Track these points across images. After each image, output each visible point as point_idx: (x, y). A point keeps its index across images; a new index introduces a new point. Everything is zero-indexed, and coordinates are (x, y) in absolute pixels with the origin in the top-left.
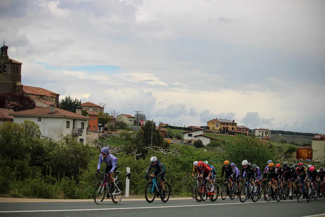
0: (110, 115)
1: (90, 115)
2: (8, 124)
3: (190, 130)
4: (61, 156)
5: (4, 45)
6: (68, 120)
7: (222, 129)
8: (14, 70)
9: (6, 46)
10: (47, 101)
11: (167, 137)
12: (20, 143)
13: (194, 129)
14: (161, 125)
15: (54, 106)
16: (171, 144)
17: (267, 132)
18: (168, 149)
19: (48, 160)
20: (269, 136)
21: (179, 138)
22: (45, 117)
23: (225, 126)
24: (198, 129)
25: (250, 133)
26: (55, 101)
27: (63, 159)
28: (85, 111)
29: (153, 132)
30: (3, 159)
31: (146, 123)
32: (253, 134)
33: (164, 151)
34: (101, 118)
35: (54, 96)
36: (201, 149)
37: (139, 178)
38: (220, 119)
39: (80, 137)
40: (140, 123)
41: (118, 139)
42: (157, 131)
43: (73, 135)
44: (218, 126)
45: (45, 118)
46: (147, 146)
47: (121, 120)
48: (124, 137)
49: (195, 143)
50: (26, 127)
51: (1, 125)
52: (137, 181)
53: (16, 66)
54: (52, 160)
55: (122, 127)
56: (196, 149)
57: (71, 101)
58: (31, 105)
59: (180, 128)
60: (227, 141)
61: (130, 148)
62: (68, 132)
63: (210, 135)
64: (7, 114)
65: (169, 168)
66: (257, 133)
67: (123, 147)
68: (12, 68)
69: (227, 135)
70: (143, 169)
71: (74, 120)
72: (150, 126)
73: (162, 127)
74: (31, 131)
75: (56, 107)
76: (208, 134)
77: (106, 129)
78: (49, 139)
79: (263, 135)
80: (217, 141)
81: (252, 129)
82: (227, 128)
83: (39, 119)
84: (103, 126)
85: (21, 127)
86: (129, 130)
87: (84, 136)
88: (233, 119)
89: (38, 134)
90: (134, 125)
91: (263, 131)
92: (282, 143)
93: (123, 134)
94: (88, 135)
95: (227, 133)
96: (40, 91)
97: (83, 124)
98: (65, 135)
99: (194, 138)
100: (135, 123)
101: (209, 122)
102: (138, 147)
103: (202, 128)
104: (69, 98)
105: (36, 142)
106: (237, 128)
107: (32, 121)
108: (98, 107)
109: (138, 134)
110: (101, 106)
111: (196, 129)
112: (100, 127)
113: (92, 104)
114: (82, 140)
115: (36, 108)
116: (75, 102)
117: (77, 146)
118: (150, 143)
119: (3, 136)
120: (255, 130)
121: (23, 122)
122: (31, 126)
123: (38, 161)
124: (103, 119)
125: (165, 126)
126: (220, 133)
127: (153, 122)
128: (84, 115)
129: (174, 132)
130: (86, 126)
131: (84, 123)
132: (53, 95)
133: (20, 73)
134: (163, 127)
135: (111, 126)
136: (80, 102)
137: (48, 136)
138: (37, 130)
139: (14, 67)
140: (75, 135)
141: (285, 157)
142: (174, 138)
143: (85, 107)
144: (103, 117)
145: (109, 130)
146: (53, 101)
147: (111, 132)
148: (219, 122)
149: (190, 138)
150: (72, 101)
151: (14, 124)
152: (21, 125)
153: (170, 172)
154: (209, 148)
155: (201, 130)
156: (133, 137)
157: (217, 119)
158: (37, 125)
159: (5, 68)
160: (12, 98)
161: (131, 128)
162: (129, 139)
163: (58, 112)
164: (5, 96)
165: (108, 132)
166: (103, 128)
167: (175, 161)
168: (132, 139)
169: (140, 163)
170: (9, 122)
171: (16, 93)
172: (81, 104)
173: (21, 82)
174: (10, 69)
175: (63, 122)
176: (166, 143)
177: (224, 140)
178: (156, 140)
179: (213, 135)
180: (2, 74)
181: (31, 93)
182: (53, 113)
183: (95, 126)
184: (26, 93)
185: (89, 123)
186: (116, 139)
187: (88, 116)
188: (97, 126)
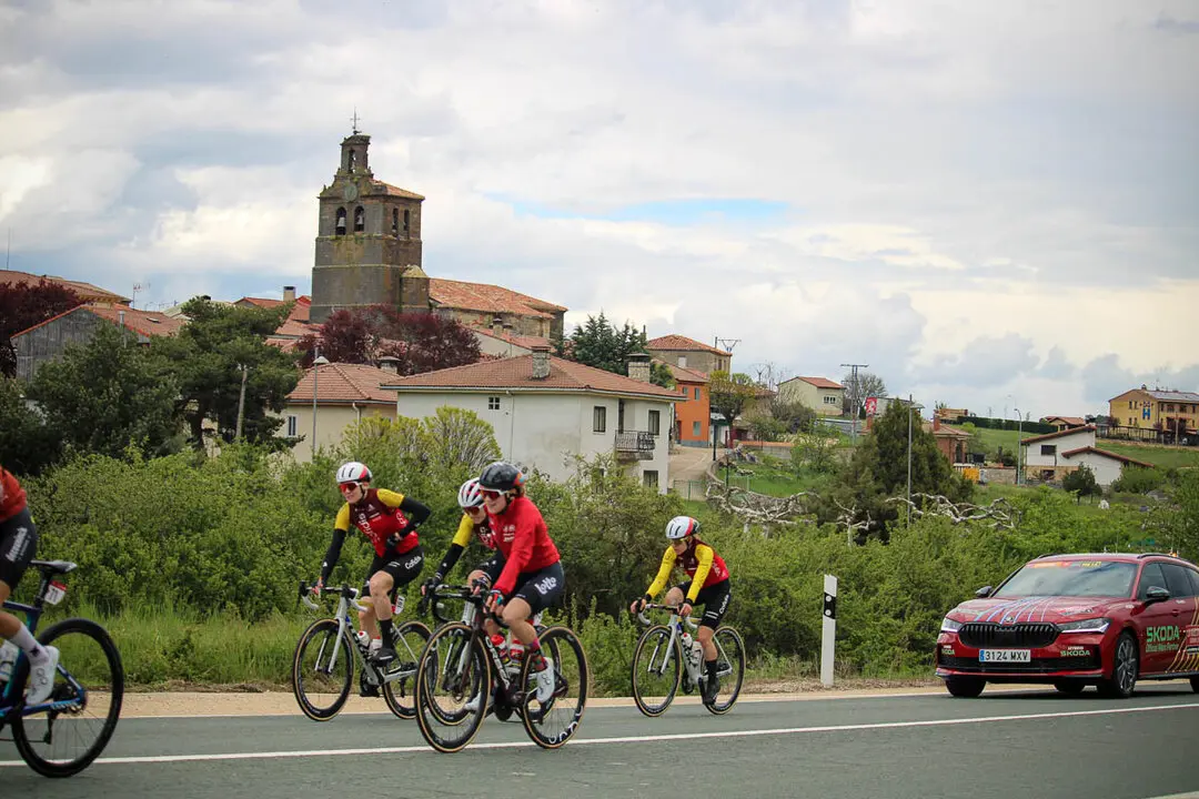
0: (755, 380)
1: (681, 382)
2: (378, 421)
3: (1046, 431)
4: (577, 535)
5: (355, 132)
6: (601, 403)
7: (1165, 428)
8: (396, 221)
9: (364, 134)
10: (522, 333)
11: (963, 459)
12: (426, 491)
13: (1062, 427)
14: (942, 416)
15: (547, 351)
16: (981, 483)
18: (970, 502)
21: (1008, 461)
22: (513, 394)
23: (1176, 415)
24: (1076, 426)
26: (548, 335)
27: (585, 548)
28: (662, 367)
29: (912, 440)
31: (888, 410)
33: (954, 512)
34: (719, 395)
35: (545, 315)
36: (1086, 500)
37: (869, 611)
38: (1158, 390)
39: (645, 465)
40: (862, 409)
41: (784, 468)
42: (928, 439)
43: (620, 456)
44: (1148, 414)
45: (517, 399)
46: (889, 492)
47: (794, 399)
48: (807, 462)
49: (1065, 479)
50: (446, 432)
51: (353, 424)
52: (862, 624)
53: (401, 208)
55: (797, 426)
56: (1072, 502)
57: (610, 331)
58: (461, 349)
59: (1011, 425)
60: (1181, 470)
61: (829, 502)
62: (600, 447)
63: (1122, 447)
64: (372, 385)
65: (976, 574)
67: (804, 498)
68: (385, 215)
69: (1183, 447)
70: (881, 580)
71: (622, 403)
72: (903, 418)
73: (945, 421)
74: (463, 446)
75: (555, 355)
76: (1115, 446)
77: (739, 434)
80: (1146, 472)
82: (1183, 421)
83: (491, 400)
84: (729, 421)
85: (427, 432)
86: (824, 434)
87: (660, 459)
89: (488, 455)
90: (842, 416)
93: (805, 451)
94: (673, 458)
95: (1181, 440)
96: (492, 299)
97: (655, 415)
98: (591, 459)
99: (1062, 462)
100: (847, 408)
101: (1115, 402)
103: (1093, 425)
104: (602, 321)
107: (467, 410)
108: (709, 351)
109: (857, 448)
110: (721, 348)
111: (1071, 426)
112: (717, 424)
113: (685, 341)
114: (651, 475)
115: (482, 361)
116: (625, 337)
117: (636, 498)
118: (903, 483)
121: (435, 415)
122: (462, 425)
124: (728, 395)
125: (954, 417)
126: (1159, 441)
127: (913, 403)
128: (660, 384)
129: (990, 438)
130: (666, 423)
131: (658, 413)
132: (541, 310)
133: (418, 234)
134: (950, 422)
135: (759, 424)
136: (644, 334)
137: (525, 461)
138: (485, 441)
139: (395, 211)
140: (626, 459)
142: (989, 463)
143: (663, 355)
144: (726, 390)
145: (750, 437)
146: (541, 335)
147: (758, 443)
148: (1151, 397)
149: (1048, 461)
150: (614, 334)
151: (401, 420)
152: (427, 422)
154: (1117, 495)
155: (1090, 430)
156: (840, 461)
157: (1144, 388)
158: (487, 421)
159: (361, 218)
160: (388, 327)
161: (832, 427)
162: (824, 470)
163: (563, 374)
164: (364, 318)
165: (748, 443)
166: (728, 428)
167: (1000, 548)
168: (836, 466)
169: (870, 559)
170: (381, 415)
171: (404, 306)
172: (645, 344)
173: (420, 266)
174: (380, 221)
175: (581, 412)
176: (963, 481)
177: (1173, 467)
178: (922, 468)
179: (1131, 448)
180: (349, 240)
181: (460, 306)
182: (544, 379)
183: (699, 422)
184: (439, 306)
185: (676, 412)
186: (776, 468)
187: (673, 388)
188: (707, 422)
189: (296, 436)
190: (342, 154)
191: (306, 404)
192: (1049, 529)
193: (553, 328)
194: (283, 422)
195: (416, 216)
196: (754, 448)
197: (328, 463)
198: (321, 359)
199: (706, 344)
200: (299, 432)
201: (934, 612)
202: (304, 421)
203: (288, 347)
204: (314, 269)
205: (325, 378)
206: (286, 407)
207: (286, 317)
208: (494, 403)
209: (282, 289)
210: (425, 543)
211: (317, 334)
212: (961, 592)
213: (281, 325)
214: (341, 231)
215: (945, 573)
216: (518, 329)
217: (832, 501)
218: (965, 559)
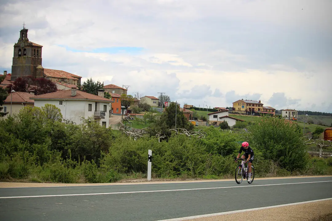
0: (134, 97)
1: (113, 97)
3: (215, 111)
4: (83, 139)
6: (90, 103)
7: (248, 110)
8: (35, 53)
9: (26, 28)
10: (69, 84)
11: (192, 119)
13: (220, 110)
14: (186, 107)
15: (75, 89)
16: (196, 125)
17: (294, 112)
18: (193, 131)
19: (70, 144)
20: (296, 116)
21: (204, 119)
22: (66, 101)
23: (251, 107)
25: (277, 114)
26: (77, 84)
27: (85, 143)
28: (107, 93)
29: (177, 114)
30: (22, 144)
31: (170, 105)
32: (280, 115)
33: (188, 133)
34: (123, 101)
35: (76, 79)
36: (226, 130)
37: (163, 160)
38: (246, 100)
39: (102, 120)
40: (164, 105)
41: (141, 121)
42: (181, 113)
43: (95, 118)
44: (244, 107)
46: (170, 128)
47: (144, 102)
48: (148, 119)
49: (220, 125)
50: (47, 111)
51: (22, 109)
52: (160, 164)
54: (73, 144)
55: (145, 109)
56: (221, 131)
58: (52, 88)
59: (205, 110)
60: (253, 122)
61: (154, 131)
62: (90, 115)
63: (236, 116)
64: (27, 98)
65: (193, 150)
66: (284, 114)
67: (147, 129)
68: (32, 51)
69: (253, 116)
70: (166, 151)
71: (96, 103)
72: (174, 107)
73: (187, 108)
74: (52, 115)
75: (78, 90)
76: (234, 116)
77: (129, 112)
78: (70, 123)
79: (290, 116)
80: (243, 122)
81: (279, 110)
82: (253, 109)
83: (60, 102)
84: (126, 108)
85: (42, 111)
86: (153, 112)
87: (107, 118)
88: (260, 100)
89: (59, 117)
90: (158, 107)
91: (290, 112)
92: (309, 124)
93: (148, 116)
94: (111, 118)
95: (252, 114)
96: (61, 74)
97: (105, 106)
98: (86, 118)
99: (219, 120)
100: (159, 105)
101: (234, 103)
102: (162, 129)
103: (228, 110)
104: (91, 80)
105: (57, 126)
106: (263, 109)
107: (53, 105)
108: (121, 89)
109: (162, 116)
110: (124, 88)
111: (222, 110)
112: (123, 109)
113: (115, 86)
114: (104, 123)
115: (58, 91)
116: (97, 85)
117: (99, 129)
118: (174, 125)
119: (22, 120)
120: (281, 110)
121: (44, 106)
122: (52, 109)
123: (59, 145)
124: (126, 101)
125: (189, 107)
126: (246, 114)
127: (177, 103)
128: (107, 98)
129: (199, 113)
130: (109, 108)
131: (106, 106)
132: (75, 77)
133: (41, 56)
134: (188, 109)
135: (135, 109)
136: (103, 84)
137: (69, 120)
138: (58, 113)
139: (35, 50)
140: (97, 118)
141: (312, 138)
142: (199, 120)
143: (108, 90)
144: (126, 100)
145: (132, 112)
146: (75, 84)
147: (135, 114)
148: (245, 102)
149: (215, 120)
150: (94, 84)
151: (35, 107)
152: (42, 108)
153: (194, 154)
154: (234, 129)
155: (227, 111)
156: (157, 119)
157: (242, 100)
158: (59, 108)
159: (25, 52)
160: (32, 82)
161: (155, 110)
162: (153, 122)
163: (80, 94)
164: (25, 80)
165: (131, 114)
166: (126, 110)
167: (199, 143)
168: (156, 121)
169: (163, 146)
170: (30, 107)
171: (37, 76)
172: (103, 87)
173: (41, 65)
174: (31, 52)
175: (85, 106)
176: (191, 125)
177: (250, 121)
178: (180, 121)
179: (238, 116)
180: (22, 58)
181: (53, 76)
182: (75, 96)
183: (118, 108)
184: (47, 76)
185: (111, 106)
186: (139, 121)
187: (111, 99)
188: (120, 108)
189: (6, 112)
190: (20, 34)
191: (9, 103)
192: (213, 138)
193: (78, 83)
194: (3, 108)
195: (40, 51)
196: (133, 116)
197: (12, 119)
198: (13, 91)
199: (120, 87)
200: (7, 111)
201: (180, 160)
202: (9, 108)
203: (4, 87)
204: (12, 66)
205: (14, 96)
206: (3, 104)
207: (4, 79)
209: (3, 72)
211: (13, 84)
212: (188, 155)
213: (2, 81)
214: (20, 55)
215: (184, 150)
216: (68, 83)
217: (154, 130)
218: (189, 146)
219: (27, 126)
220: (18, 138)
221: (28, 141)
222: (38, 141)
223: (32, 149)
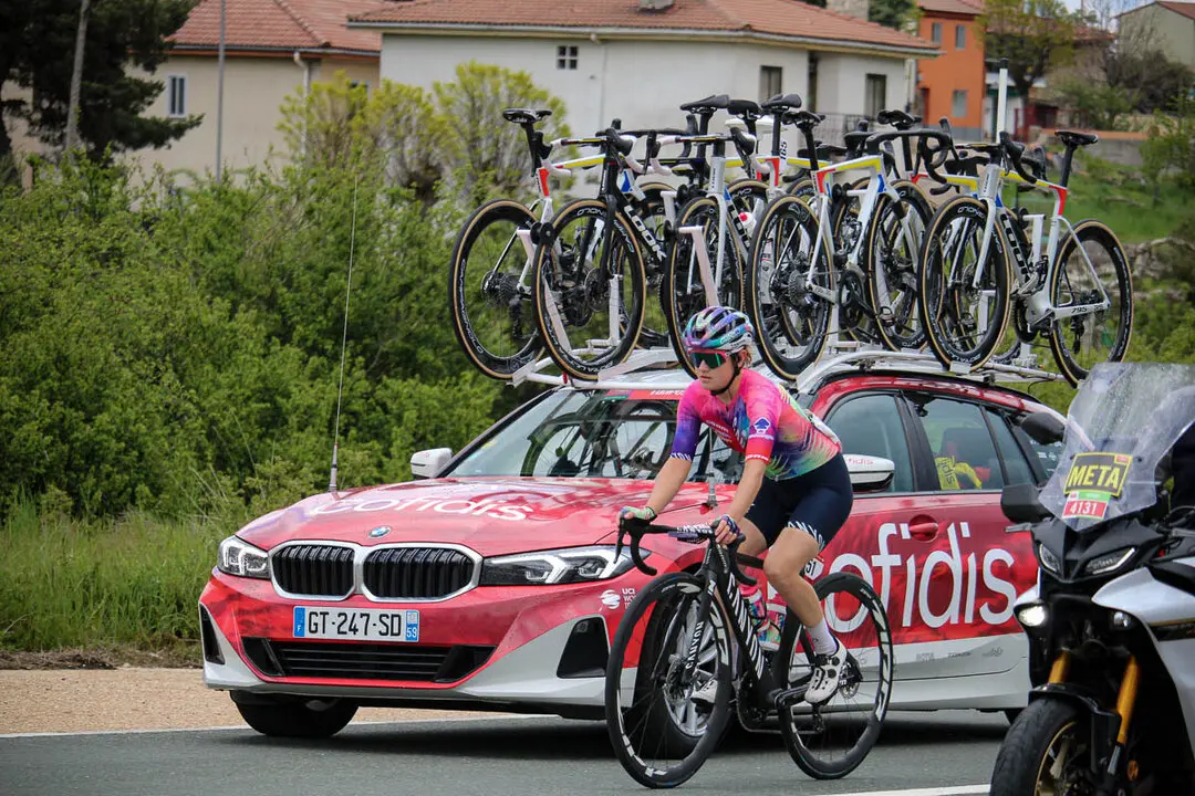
1: (930, 14)
2: (343, 90)
6: (773, 60)
22: (605, 41)
30: (314, 376)
34: (1003, 39)
41: (1128, 184)
45: (610, 48)
47: (1151, 45)
48: (1173, 171)
50: (475, 112)
51: (294, 95)
55: (1154, 99)
64: (330, 16)
67: (1165, 249)
71: (814, 59)
74: (508, 140)
77: (1042, 114)
83: (562, 51)
84: (1022, 88)
85: (438, 113)
93: (1169, 149)
97: (877, 83)
107: (514, 70)
119: (310, 212)
121: (452, 78)
122: (505, 99)
124: (1022, 40)
128: (885, 21)
130: (900, 94)
131: (883, 77)
135: (1080, 94)
144: (1017, 30)
145: (1063, 118)
151: (388, 87)
152: (439, 92)
158: (553, 93)
163: (700, 2)
165: (1058, 131)
166: (1019, 103)
170: (351, 80)
175: (735, 78)
182: (663, 11)
183: (963, 93)
185: (918, 72)
186: (1110, 183)
187: (912, 25)
188: (979, 90)
189: (186, 115)
191: (204, 54)
194: (159, 87)
200: (191, 109)
202: (201, 88)
205: (241, 2)
206: (165, 59)
208: (568, 58)
210: (431, 358)
219: (347, 250)
220: (285, 339)
221: (354, 356)
222: (425, 354)
223: (386, 410)
